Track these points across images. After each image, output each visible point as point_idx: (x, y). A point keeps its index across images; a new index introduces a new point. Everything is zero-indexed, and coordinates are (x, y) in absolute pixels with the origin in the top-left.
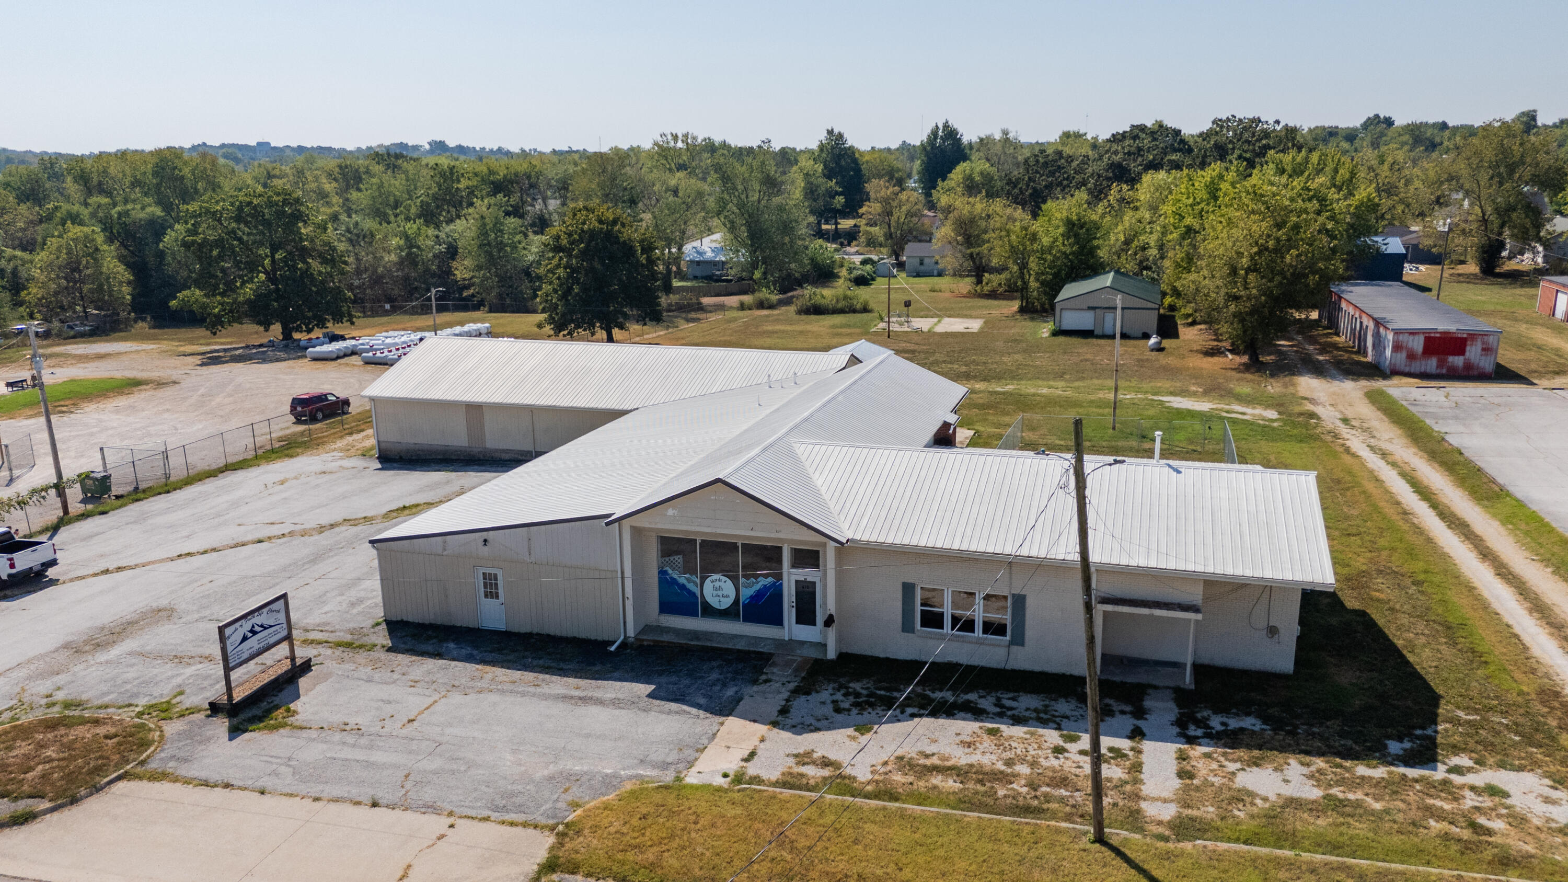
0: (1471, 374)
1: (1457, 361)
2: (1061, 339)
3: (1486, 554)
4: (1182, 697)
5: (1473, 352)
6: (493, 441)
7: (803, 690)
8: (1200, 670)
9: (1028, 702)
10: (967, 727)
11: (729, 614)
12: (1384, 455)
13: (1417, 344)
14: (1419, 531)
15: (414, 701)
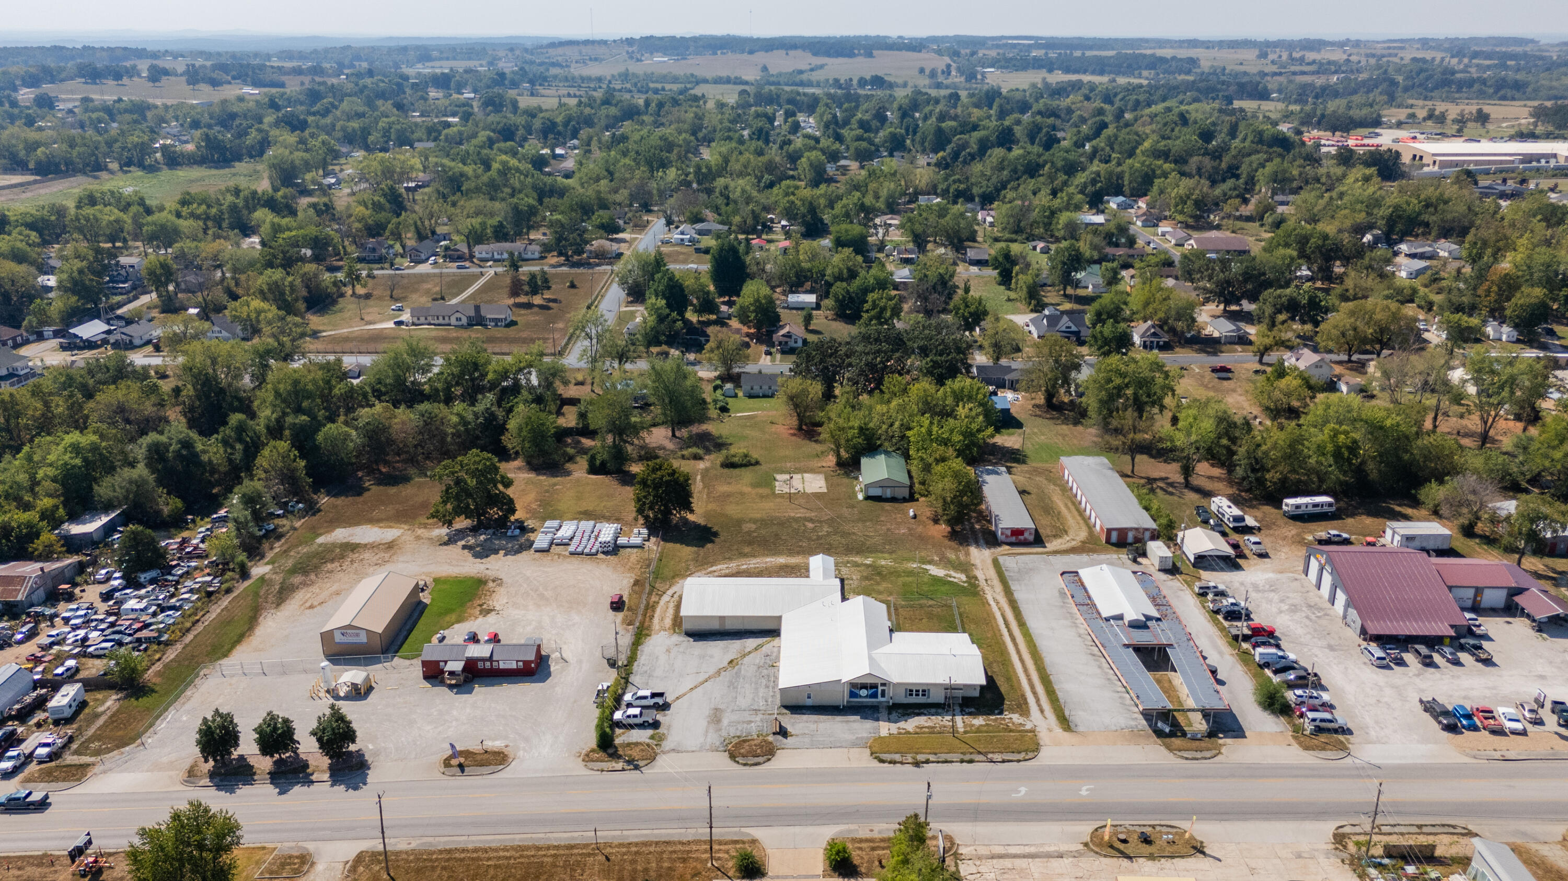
0: (1026, 544)
1: (1021, 537)
2: (870, 502)
3: (1018, 652)
4: (961, 706)
5: (1026, 535)
6: (729, 626)
7: (889, 714)
8: (964, 698)
9: (933, 710)
10: (925, 718)
11: (866, 697)
12: (998, 603)
13: (1009, 532)
14: (1004, 643)
15: (813, 726)
